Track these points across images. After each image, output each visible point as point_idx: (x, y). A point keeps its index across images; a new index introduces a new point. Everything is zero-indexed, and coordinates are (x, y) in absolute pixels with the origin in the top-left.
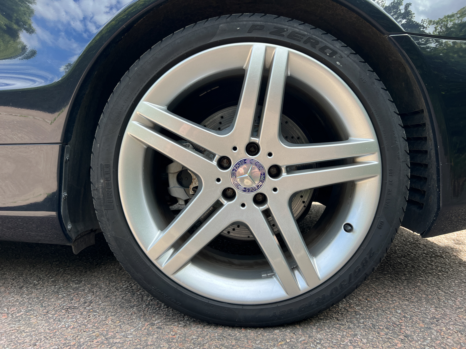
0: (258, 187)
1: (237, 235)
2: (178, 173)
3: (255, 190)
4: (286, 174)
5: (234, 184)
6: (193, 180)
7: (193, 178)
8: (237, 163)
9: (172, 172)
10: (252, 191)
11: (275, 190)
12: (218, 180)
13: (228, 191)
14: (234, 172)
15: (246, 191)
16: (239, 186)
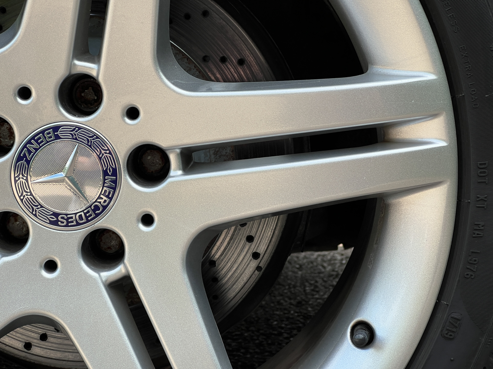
0: (97, 212)
1: (53, 355)
3: (88, 221)
4: (180, 172)
5: (22, 200)
8: (33, 138)
10: (78, 224)
11: (147, 220)
13: (13, 223)
14: (24, 164)
15: (59, 223)
16: (36, 208)
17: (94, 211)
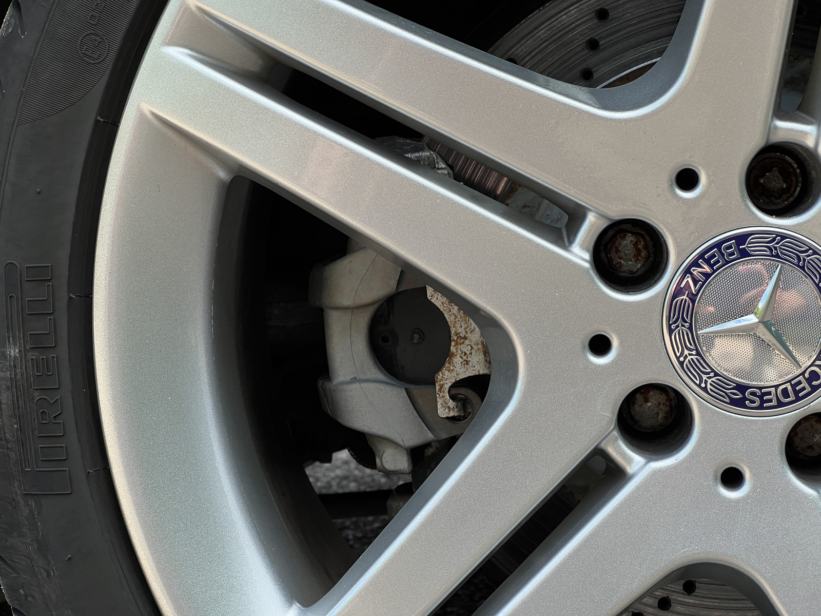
0: (814, 383)
2: (376, 306)
3: (798, 399)
5: (681, 364)
6: (456, 344)
7: (457, 334)
8: (701, 256)
9: (346, 301)
12: (600, 345)
13: (642, 405)
14: (685, 301)
15: (747, 402)
16: (707, 378)
17: (809, 381)
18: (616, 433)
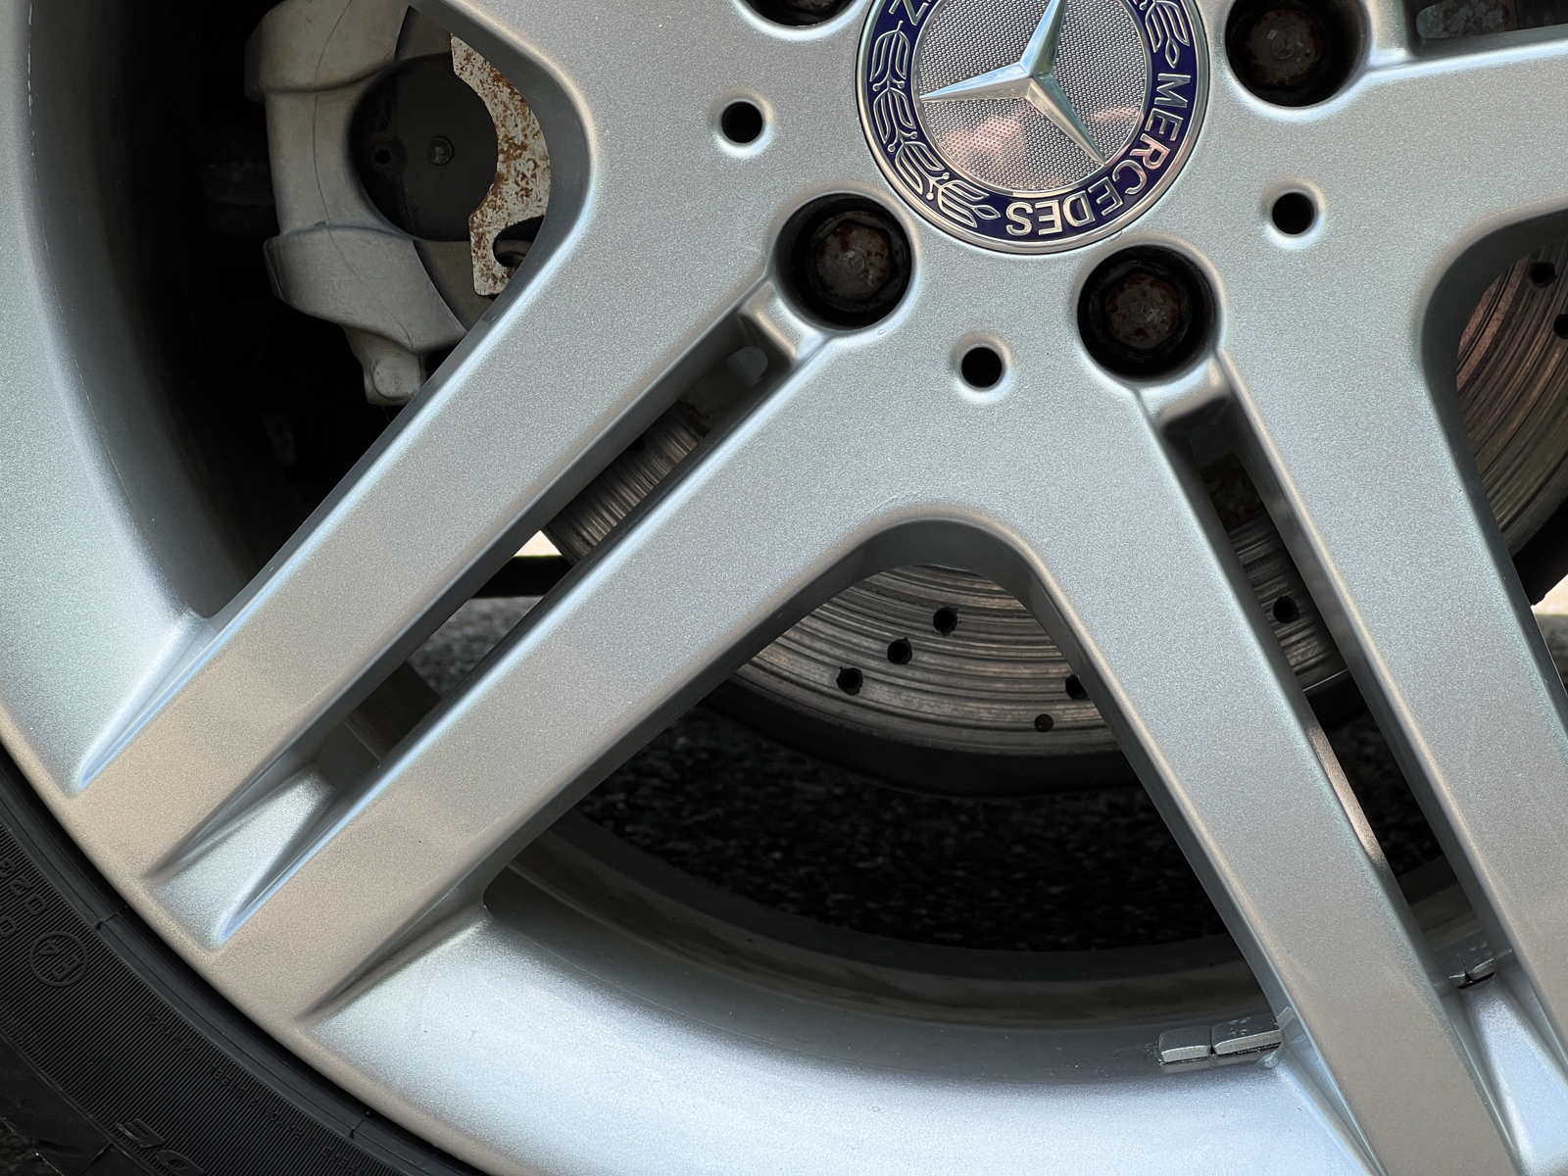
0: (1131, 191)
1: (928, 706)
2: (361, 88)
3: (1101, 221)
4: (1400, 54)
5: (891, 156)
6: (507, 159)
7: (508, 139)
9: (302, 76)
10: (1068, 230)
11: (1293, 213)
12: (742, 123)
13: (837, 255)
14: (898, 39)
15: (1009, 227)
16: (937, 182)
17: (1120, 188)
18: (770, 284)
